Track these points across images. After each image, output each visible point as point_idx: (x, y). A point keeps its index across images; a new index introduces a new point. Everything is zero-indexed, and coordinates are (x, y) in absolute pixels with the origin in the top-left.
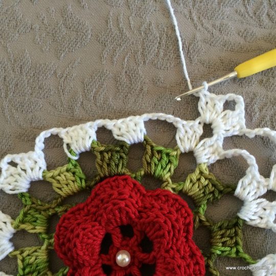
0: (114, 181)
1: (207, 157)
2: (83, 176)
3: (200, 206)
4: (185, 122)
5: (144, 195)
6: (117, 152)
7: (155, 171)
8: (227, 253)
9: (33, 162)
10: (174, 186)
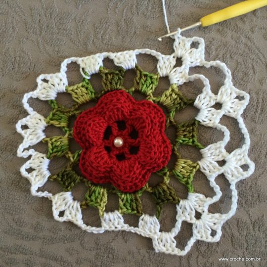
0: (114, 93)
1: (177, 79)
2: (93, 91)
3: (171, 112)
4: (163, 56)
5: (134, 103)
6: (117, 74)
7: (142, 88)
8: (187, 142)
9: (59, 80)
10: (154, 99)
